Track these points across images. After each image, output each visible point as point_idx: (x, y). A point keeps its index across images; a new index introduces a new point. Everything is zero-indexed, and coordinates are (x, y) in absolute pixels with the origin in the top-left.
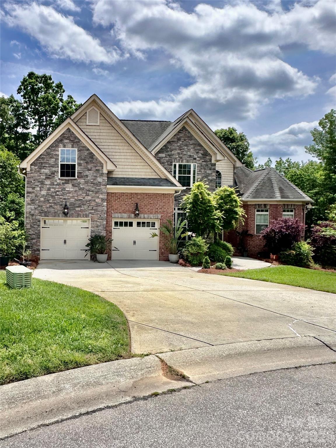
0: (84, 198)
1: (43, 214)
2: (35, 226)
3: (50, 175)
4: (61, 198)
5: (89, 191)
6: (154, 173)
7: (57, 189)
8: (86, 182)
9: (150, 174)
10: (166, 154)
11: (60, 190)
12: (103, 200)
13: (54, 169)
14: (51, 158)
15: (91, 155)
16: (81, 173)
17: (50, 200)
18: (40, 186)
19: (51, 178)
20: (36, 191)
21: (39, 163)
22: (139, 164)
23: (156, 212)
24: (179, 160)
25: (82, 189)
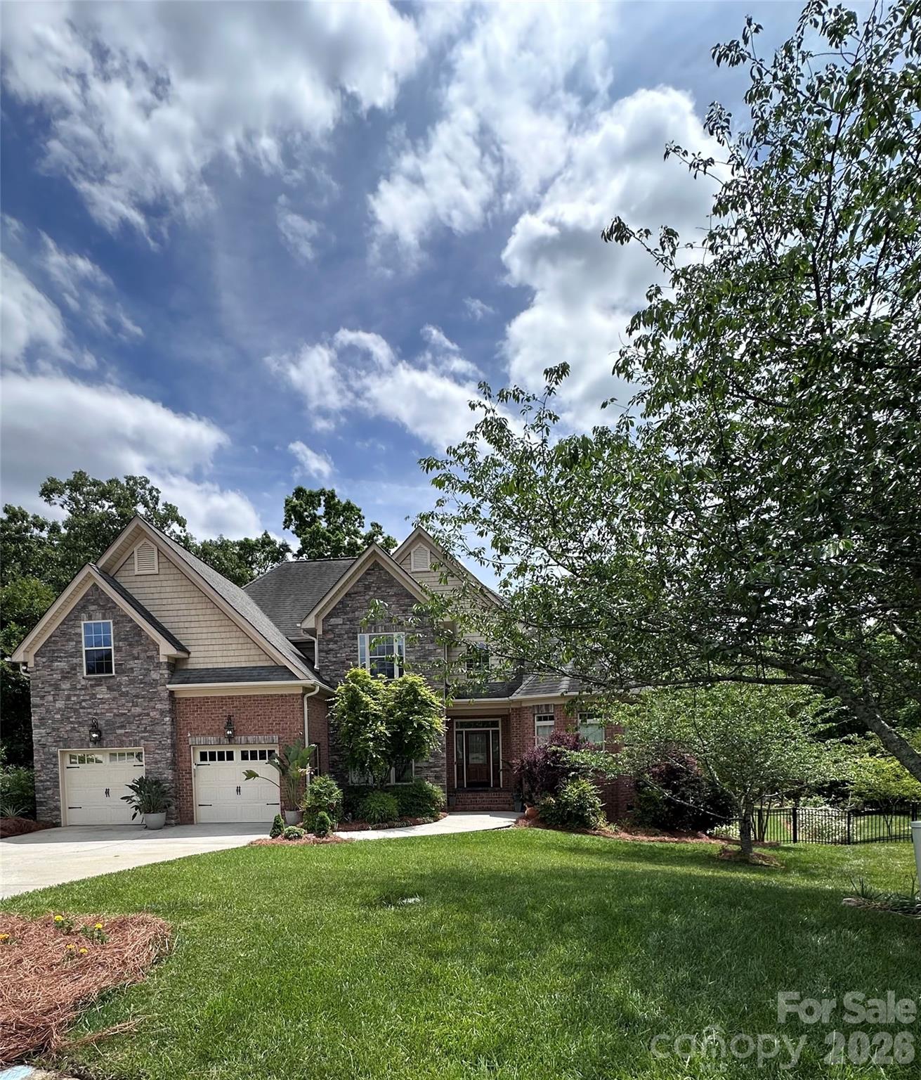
0: (129, 711)
1: (61, 744)
2: (48, 766)
3: (68, 673)
4: (89, 713)
5: (137, 696)
6: (264, 657)
7: (82, 697)
8: (132, 682)
11: (88, 698)
12: (162, 712)
13: (75, 661)
14: (69, 640)
15: (138, 630)
16: (121, 664)
17: (71, 717)
18: (52, 693)
19: (71, 678)
20: (47, 702)
21: (50, 651)
22: (235, 641)
23: (270, 732)
24: (370, 628)
25: (126, 694)
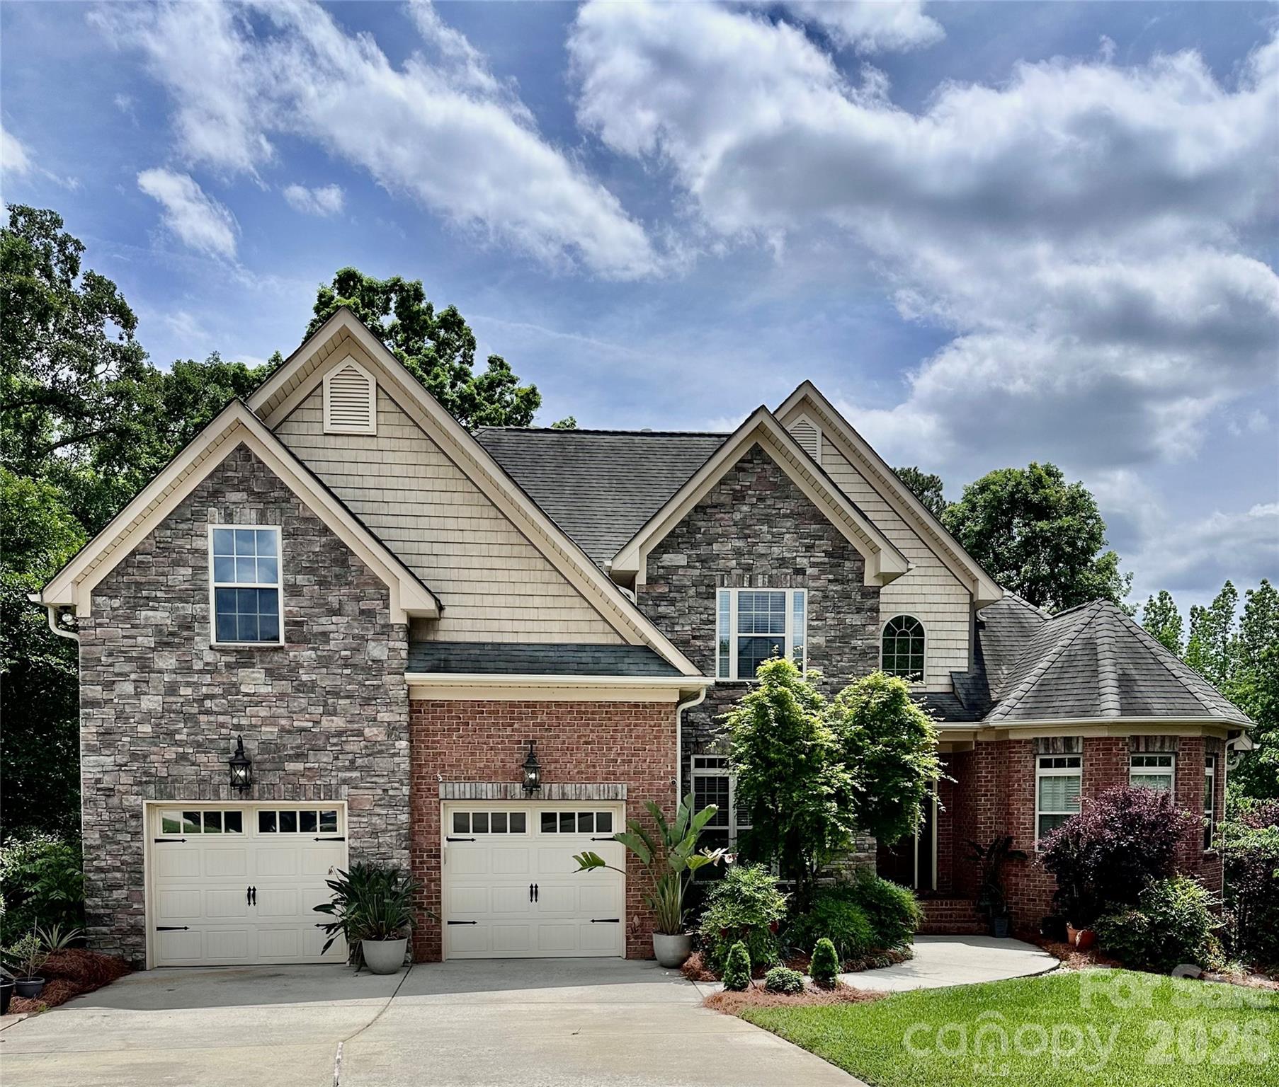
0: (317, 723)
1: (151, 789)
2: (119, 837)
3: (172, 634)
4: (222, 725)
5: (336, 694)
6: (601, 626)
7: (204, 690)
8: (325, 662)
9: (585, 627)
10: (689, 556)
11: (218, 691)
12: (392, 729)
13: (189, 609)
14: (176, 563)
15: (340, 554)
16: (300, 624)
17: (177, 731)
18: (133, 676)
19: (178, 646)
20: (119, 696)
21: (128, 585)
22: (540, 589)
23: (611, 777)
24: (741, 577)
25: (310, 688)
